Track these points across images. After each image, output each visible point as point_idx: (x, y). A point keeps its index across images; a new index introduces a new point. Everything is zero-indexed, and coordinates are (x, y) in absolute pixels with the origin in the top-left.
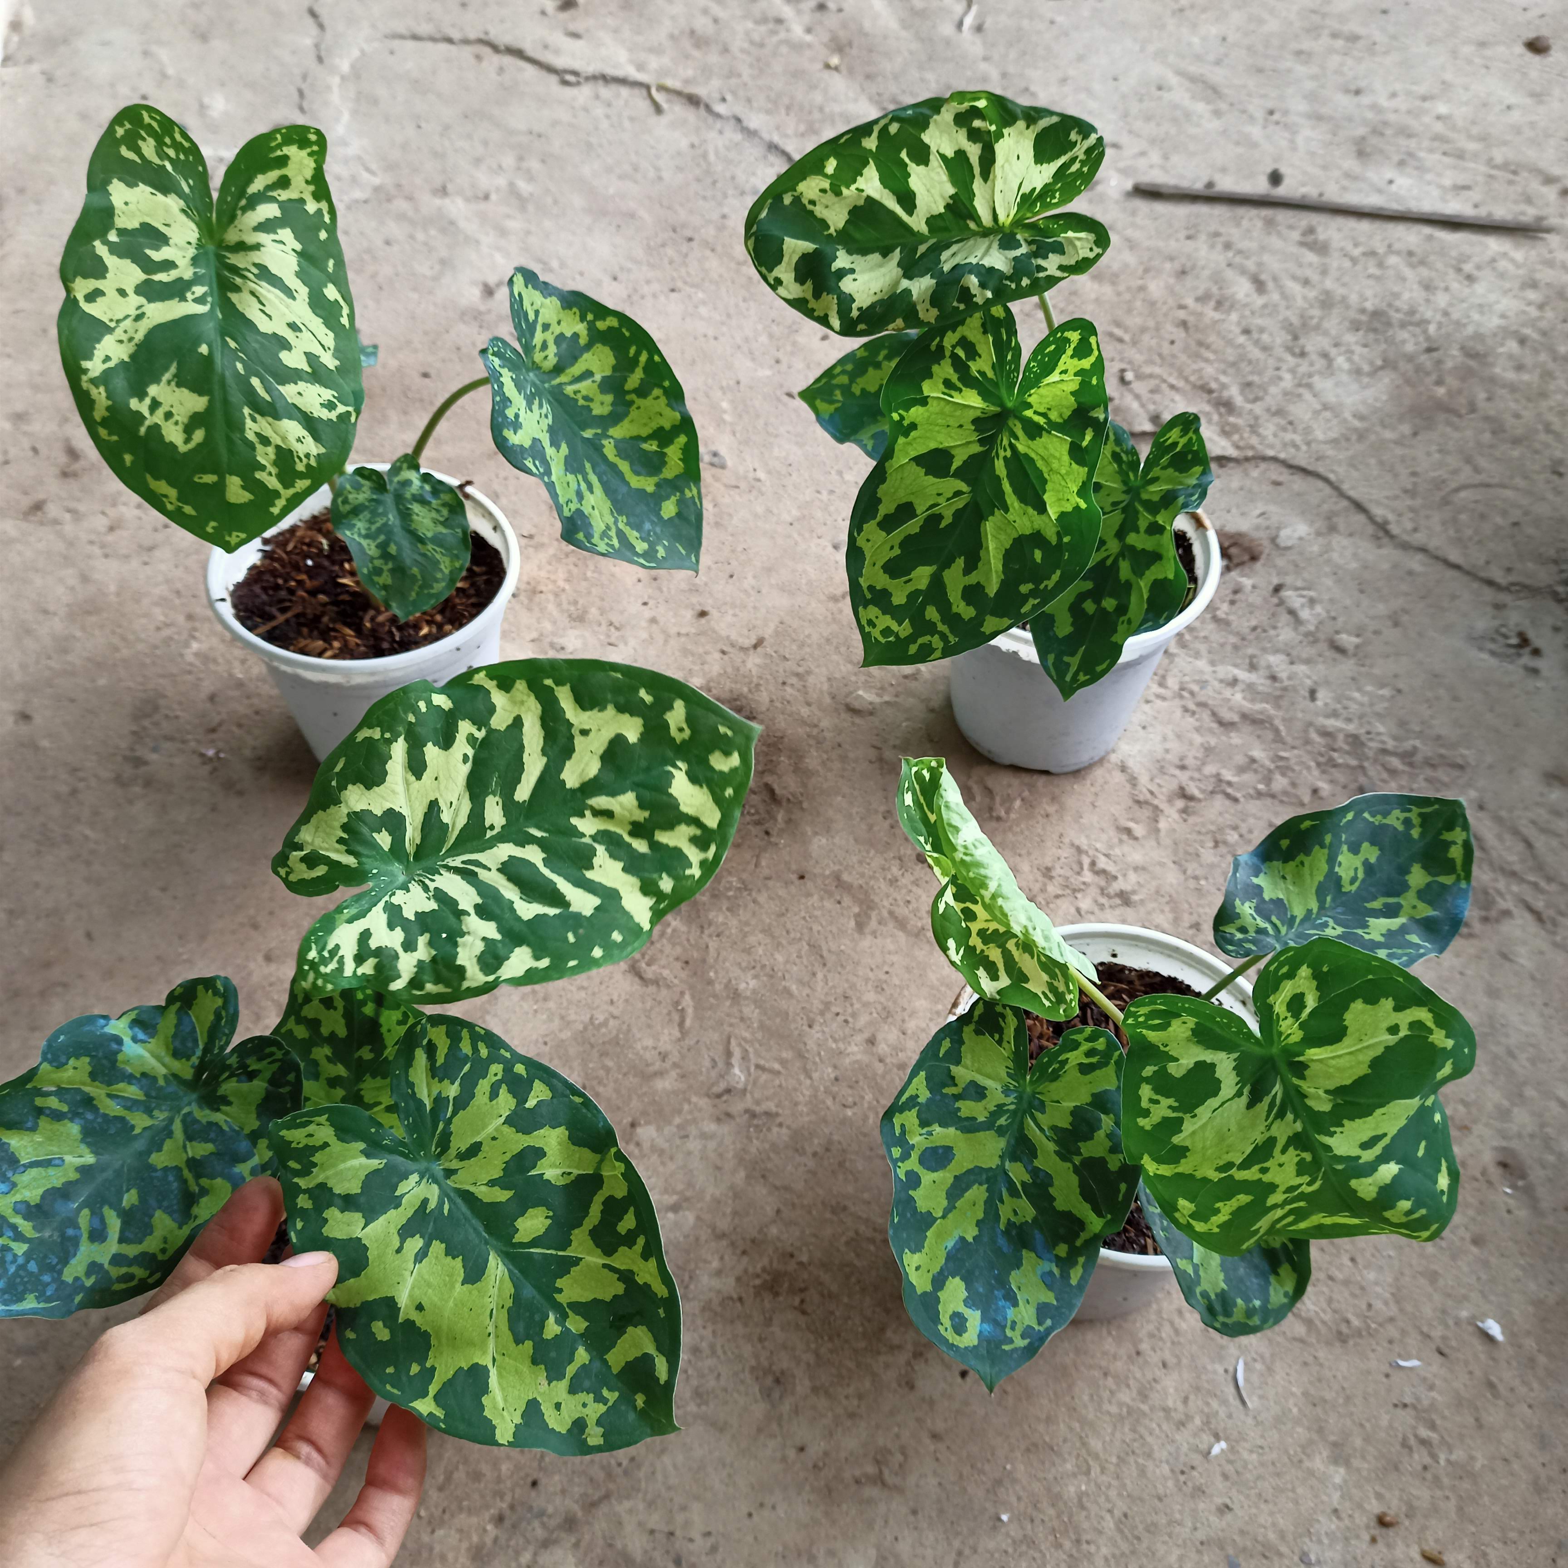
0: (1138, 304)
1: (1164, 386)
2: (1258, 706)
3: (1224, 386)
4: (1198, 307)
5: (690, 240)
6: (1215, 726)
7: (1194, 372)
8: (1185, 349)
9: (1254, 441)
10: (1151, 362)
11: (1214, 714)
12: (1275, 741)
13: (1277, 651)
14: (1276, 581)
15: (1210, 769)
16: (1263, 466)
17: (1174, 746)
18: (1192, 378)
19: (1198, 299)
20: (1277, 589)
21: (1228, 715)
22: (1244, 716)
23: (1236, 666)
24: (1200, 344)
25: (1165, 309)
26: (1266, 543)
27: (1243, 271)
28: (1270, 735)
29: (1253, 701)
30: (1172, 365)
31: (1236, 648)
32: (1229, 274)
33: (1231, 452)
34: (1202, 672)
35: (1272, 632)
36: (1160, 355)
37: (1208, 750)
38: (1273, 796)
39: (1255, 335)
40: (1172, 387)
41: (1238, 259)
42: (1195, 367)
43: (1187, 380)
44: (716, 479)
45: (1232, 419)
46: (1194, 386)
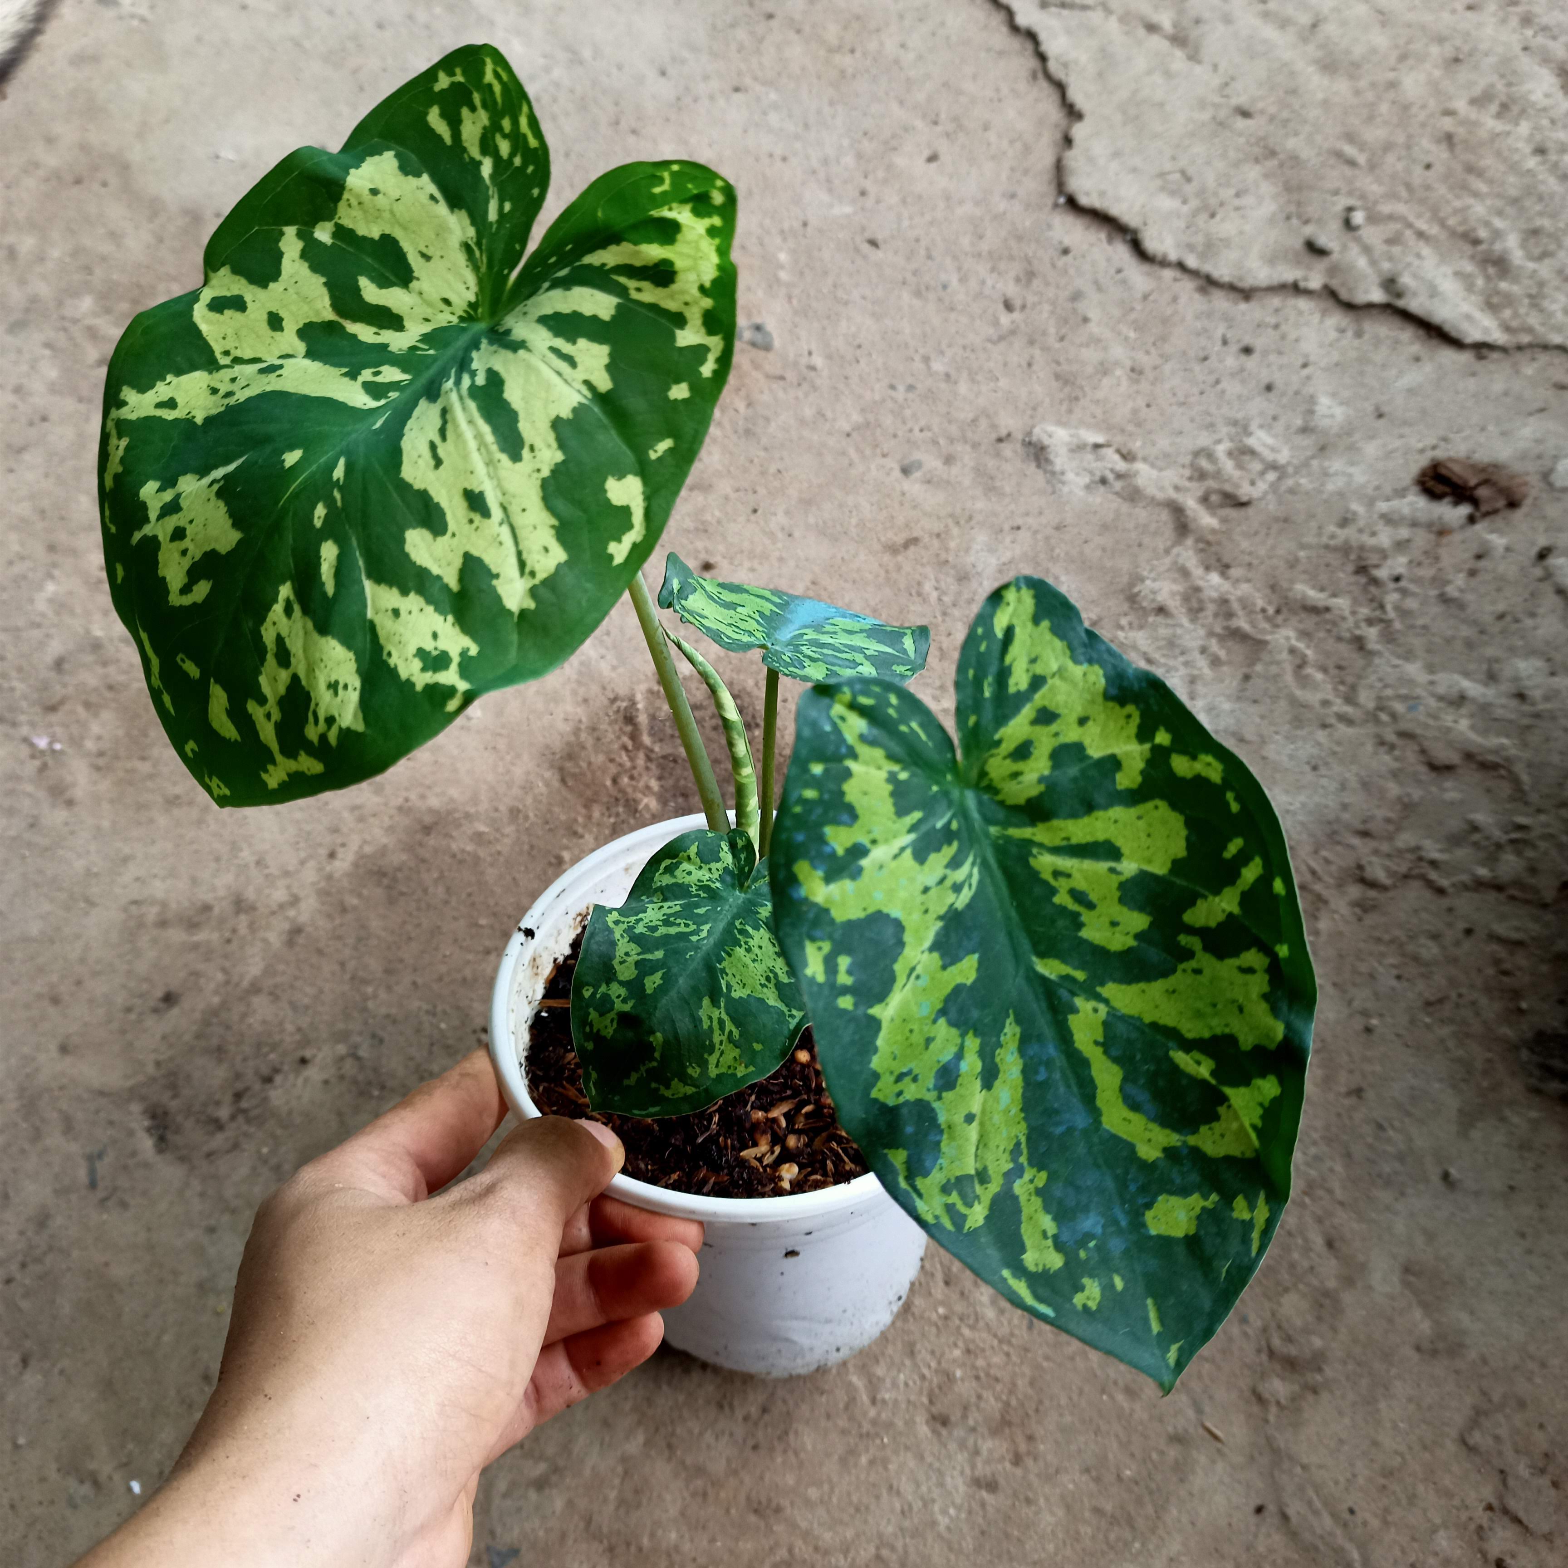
0: (1384, 108)
1: (1408, 233)
2: (1495, 741)
3: (1497, 234)
4: (1473, 114)
5: (770, 16)
6: (1423, 769)
7: (1456, 211)
8: (1447, 177)
9: (1534, 320)
10: (1393, 196)
11: (1423, 752)
12: (1512, 799)
13: (1531, 652)
14: (1542, 541)
15: (1406, 839)
16: (1544, 358)
17: (1356, 799)
18: (1452, 222)
19: (1473, 102)
20: (1543, 555)
21: (1444, 755)
22: (1469, 756)
23: (1466, 674)
24: (1470, 169)
25: (1422, 116)
26: (1534, 480)
27: (1546, 59)
28: (1505, 789)
29: (1485, 732)
30: (1422, 201)
31: (1469, 645)
32: (1526, 63)
33: (1498, 337)
34: (1411, 682)
35: (1529, 622)
36: (1408, 186)
37: (1407, 807)
38: (1499, 888)
39: (1553, 157)
40: (1421, 235)
41: (1540, 40)
42: (1458, 204)
43: (1442, 224)
44: (757, 366)
45: (1504, 285)
46: (1453, 234)
